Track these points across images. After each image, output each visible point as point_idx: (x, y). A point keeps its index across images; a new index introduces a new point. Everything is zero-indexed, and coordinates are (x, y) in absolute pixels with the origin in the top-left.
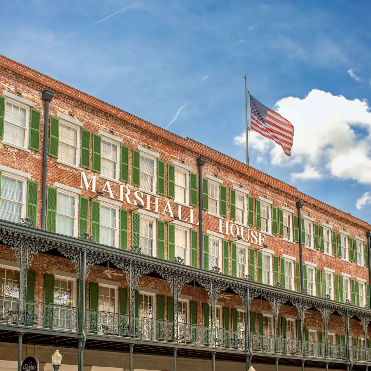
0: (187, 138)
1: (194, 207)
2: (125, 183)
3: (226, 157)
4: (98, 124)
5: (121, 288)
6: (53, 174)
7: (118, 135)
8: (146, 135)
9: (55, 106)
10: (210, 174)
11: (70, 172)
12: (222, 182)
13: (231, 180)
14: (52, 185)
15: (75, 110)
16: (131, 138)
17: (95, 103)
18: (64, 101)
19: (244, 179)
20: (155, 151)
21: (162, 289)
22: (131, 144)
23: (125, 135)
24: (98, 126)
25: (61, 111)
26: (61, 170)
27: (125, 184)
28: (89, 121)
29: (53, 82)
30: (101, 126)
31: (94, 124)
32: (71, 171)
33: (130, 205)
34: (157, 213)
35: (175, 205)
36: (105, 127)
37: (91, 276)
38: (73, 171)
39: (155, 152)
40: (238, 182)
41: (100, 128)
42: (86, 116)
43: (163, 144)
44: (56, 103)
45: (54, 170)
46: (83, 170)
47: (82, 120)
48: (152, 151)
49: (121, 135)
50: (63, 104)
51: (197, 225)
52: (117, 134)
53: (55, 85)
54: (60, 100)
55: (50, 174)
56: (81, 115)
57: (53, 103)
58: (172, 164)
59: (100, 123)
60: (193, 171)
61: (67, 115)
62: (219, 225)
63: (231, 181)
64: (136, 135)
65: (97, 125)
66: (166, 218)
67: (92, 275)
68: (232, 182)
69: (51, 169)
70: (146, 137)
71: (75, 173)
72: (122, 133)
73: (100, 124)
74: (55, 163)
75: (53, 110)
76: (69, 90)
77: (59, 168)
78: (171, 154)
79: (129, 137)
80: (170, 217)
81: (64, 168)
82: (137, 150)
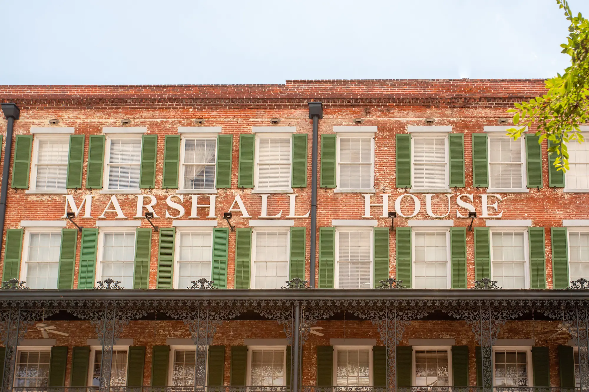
0: (287, 81)
1: (300, 189)
2: (148, 190)
3: (387, 83)
4: (101, 120)
5: (135, 346)
6: (18, 211)
7: (139, 123)
8: (194, 105)
9: (27, 120)
10: (344, 123)
11: (48, 201)
12: (375, 129)
13: (400, 119)
14: (17, 226)
15: (60, 114)
16: (164, 120)
17: (96, 92)
18: (42, 109)
19: (438, 107)
20: (214, 124)
21: (222, 336)
22: (163, 129)
23: (151, 120)
24: (102, 122)
25: (37, 123)
26: (33, 203)
27: (149, 192)
28: (86, 120)
29: (25, 90)
30: (107, 120)
31: (95, 122)
32: (50, 199)
33: (158, 220)
34: (214, 219)
35: (255, 197)
36: (114, 120)
37: (77, 337)
38: (54, 198)
39: (214, 126)
40: (422, 117)
41: (104, 124)
42: (79, 116)
43: (230, 108)
44: (28, 116)
45: (22, 205)
46: (71, 192)
47: (73, 124)
48: (207, 126)
49: (146, 122)
50: (41, 113)
51: (306, 218)
52: (137, 122)
53: (27, 93)
54: (35, 108)
55: (13, 213)
56: (70, 117)
57: (23, 118)
58: (250, 133)
59: (104, 116)
60: (301, 131)
61: (47, 125)
62: (364, 205)
63: (399, 121)
64: (172, 112)
65: (99, 122)
66: (234, 221)
67: (79, 336)
68: (405, 121)
69: (16, 205)
70: (194, 108)
71: (58, 200)
72: (145, 118)
73: (105, 119)
74: (24, 195)
75: (23, 127)
76: (50, 91)
77: (30, 201)
78: (250, 118)
79: (159, 120)
80: (244, 218)
81: (37, 199)
82: (176, 134)
